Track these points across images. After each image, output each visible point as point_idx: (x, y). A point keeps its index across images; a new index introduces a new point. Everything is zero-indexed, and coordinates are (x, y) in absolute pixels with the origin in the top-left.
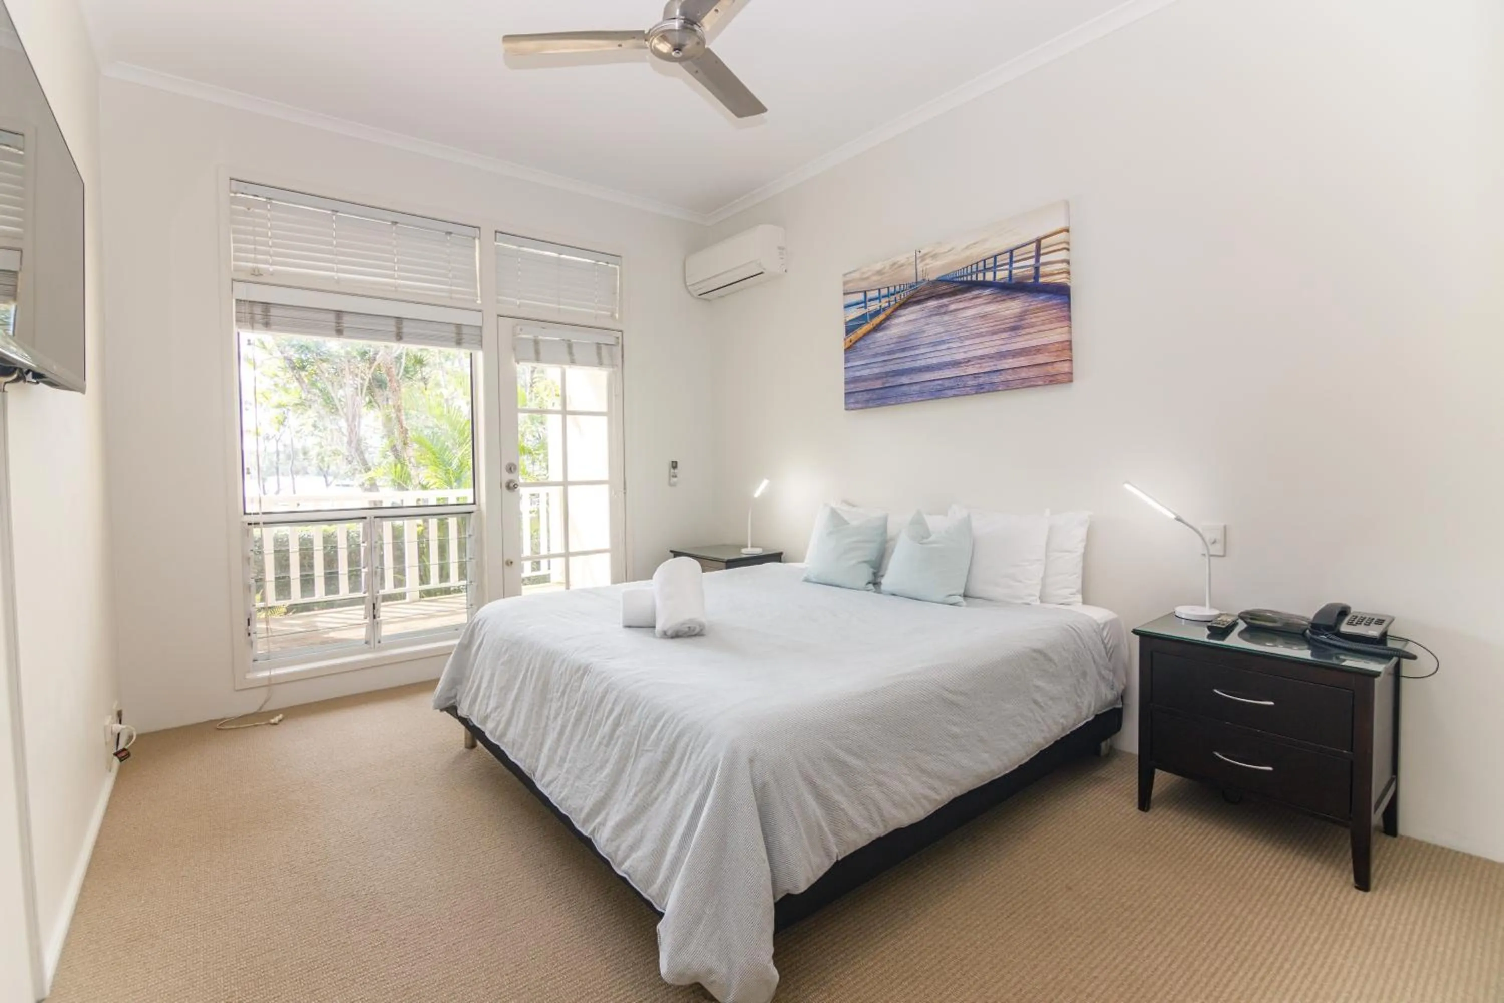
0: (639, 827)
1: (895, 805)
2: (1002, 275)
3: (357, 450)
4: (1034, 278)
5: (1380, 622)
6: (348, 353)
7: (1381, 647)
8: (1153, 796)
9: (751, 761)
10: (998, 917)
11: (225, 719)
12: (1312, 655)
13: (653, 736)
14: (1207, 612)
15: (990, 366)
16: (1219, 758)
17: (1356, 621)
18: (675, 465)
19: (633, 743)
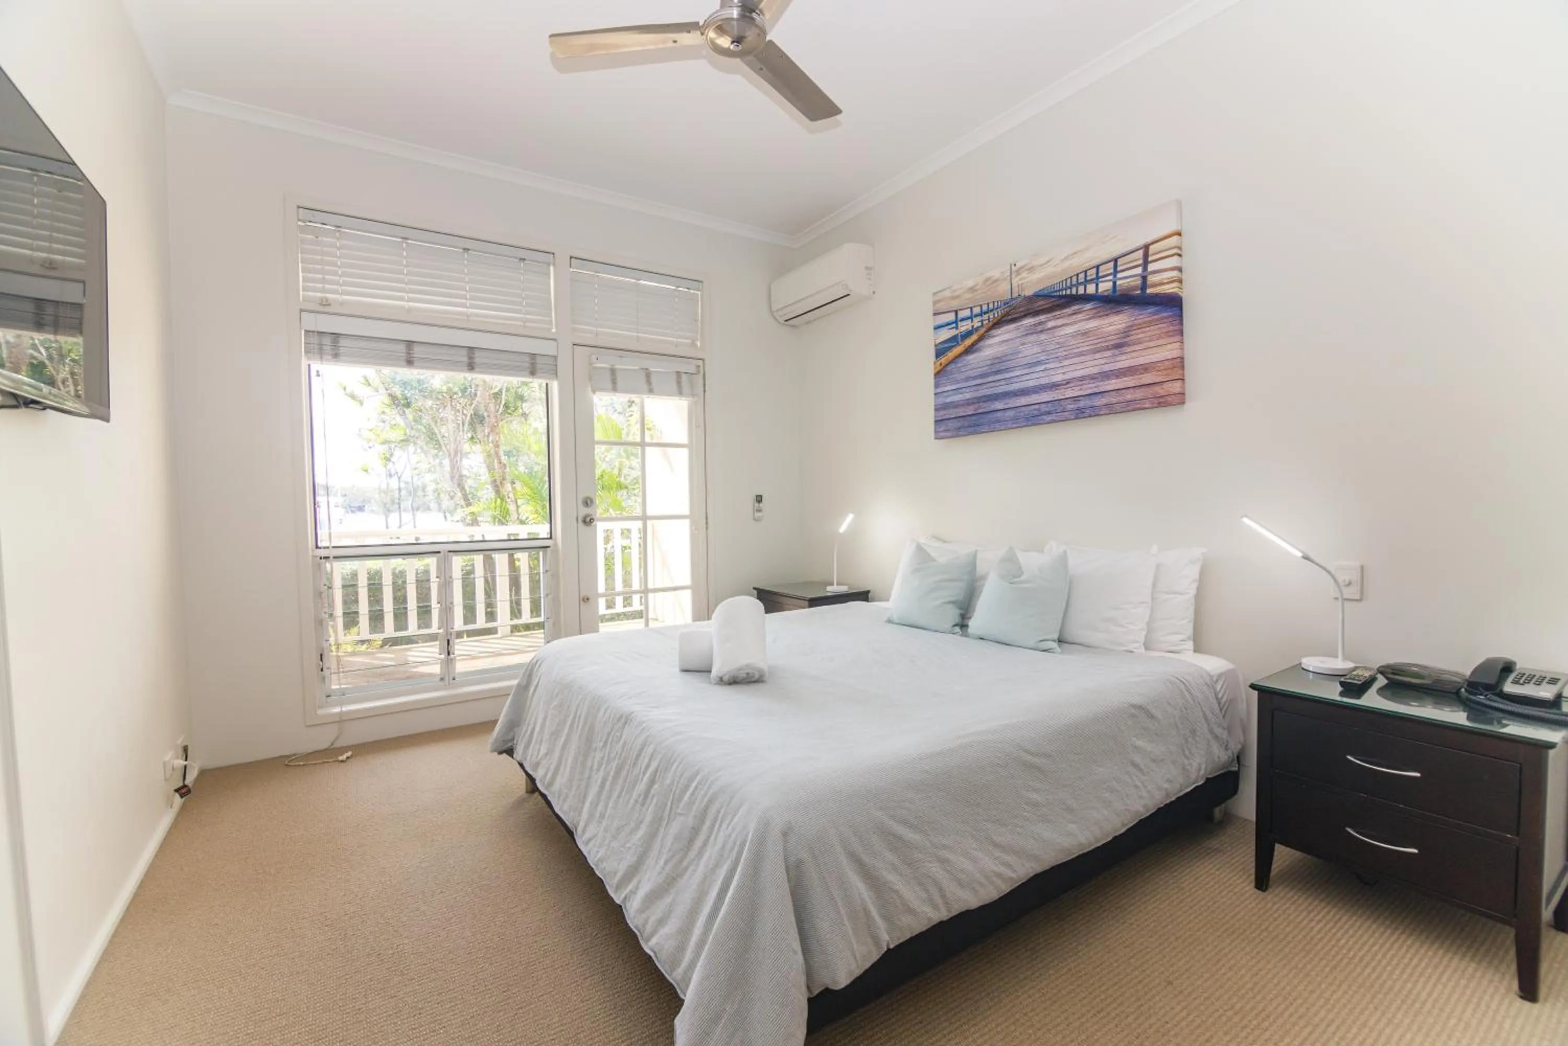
0: (668, 900)
1: (961, 884)
2: (1105, 287)
3: (459, 485)
4: (1142, 289)
5: (1554, 681)
6: (449, 389)
7: (1555, 711)
8: (1273, 873)
9: (785, 834)
10: (1083, 1015)
11: (295, 755)
12: (1468, 719)
13: (686, 798)
14: (1339, 664)
15: (1091, 388)
16: (1352, 835)
17: (1523, 679)
18: (759, 499)
19: (666, 805)
